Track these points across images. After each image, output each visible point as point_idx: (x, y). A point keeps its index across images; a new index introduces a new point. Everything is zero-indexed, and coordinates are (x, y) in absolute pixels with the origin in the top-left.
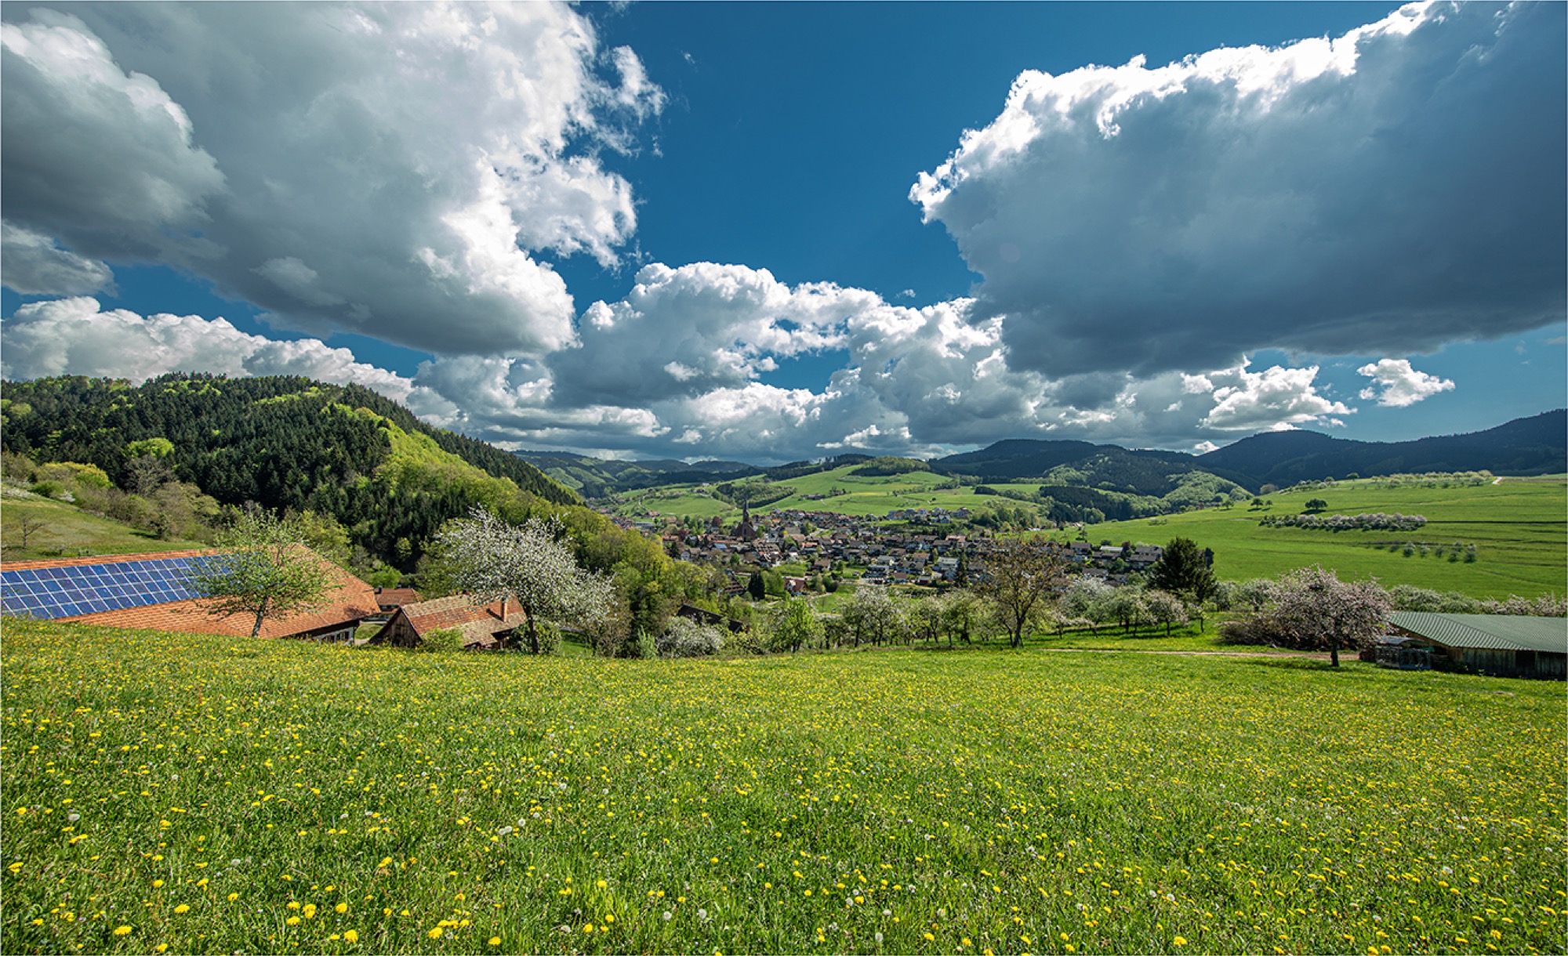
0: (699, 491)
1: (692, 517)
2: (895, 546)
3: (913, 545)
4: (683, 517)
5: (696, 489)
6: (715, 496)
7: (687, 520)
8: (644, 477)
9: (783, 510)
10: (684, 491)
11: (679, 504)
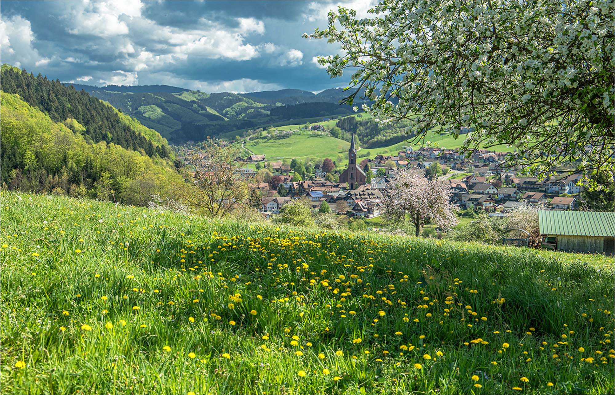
0: (314, 128)
1: (301, 160)
2: (533, 189)
3: (556, 188)
4: (289, 162)
5: (310, 126)
6: (334, 134)
7: (294, 164)
8: (257, 114)
9: (416, 148)
10: (295, 128)
11: (289, 145)
